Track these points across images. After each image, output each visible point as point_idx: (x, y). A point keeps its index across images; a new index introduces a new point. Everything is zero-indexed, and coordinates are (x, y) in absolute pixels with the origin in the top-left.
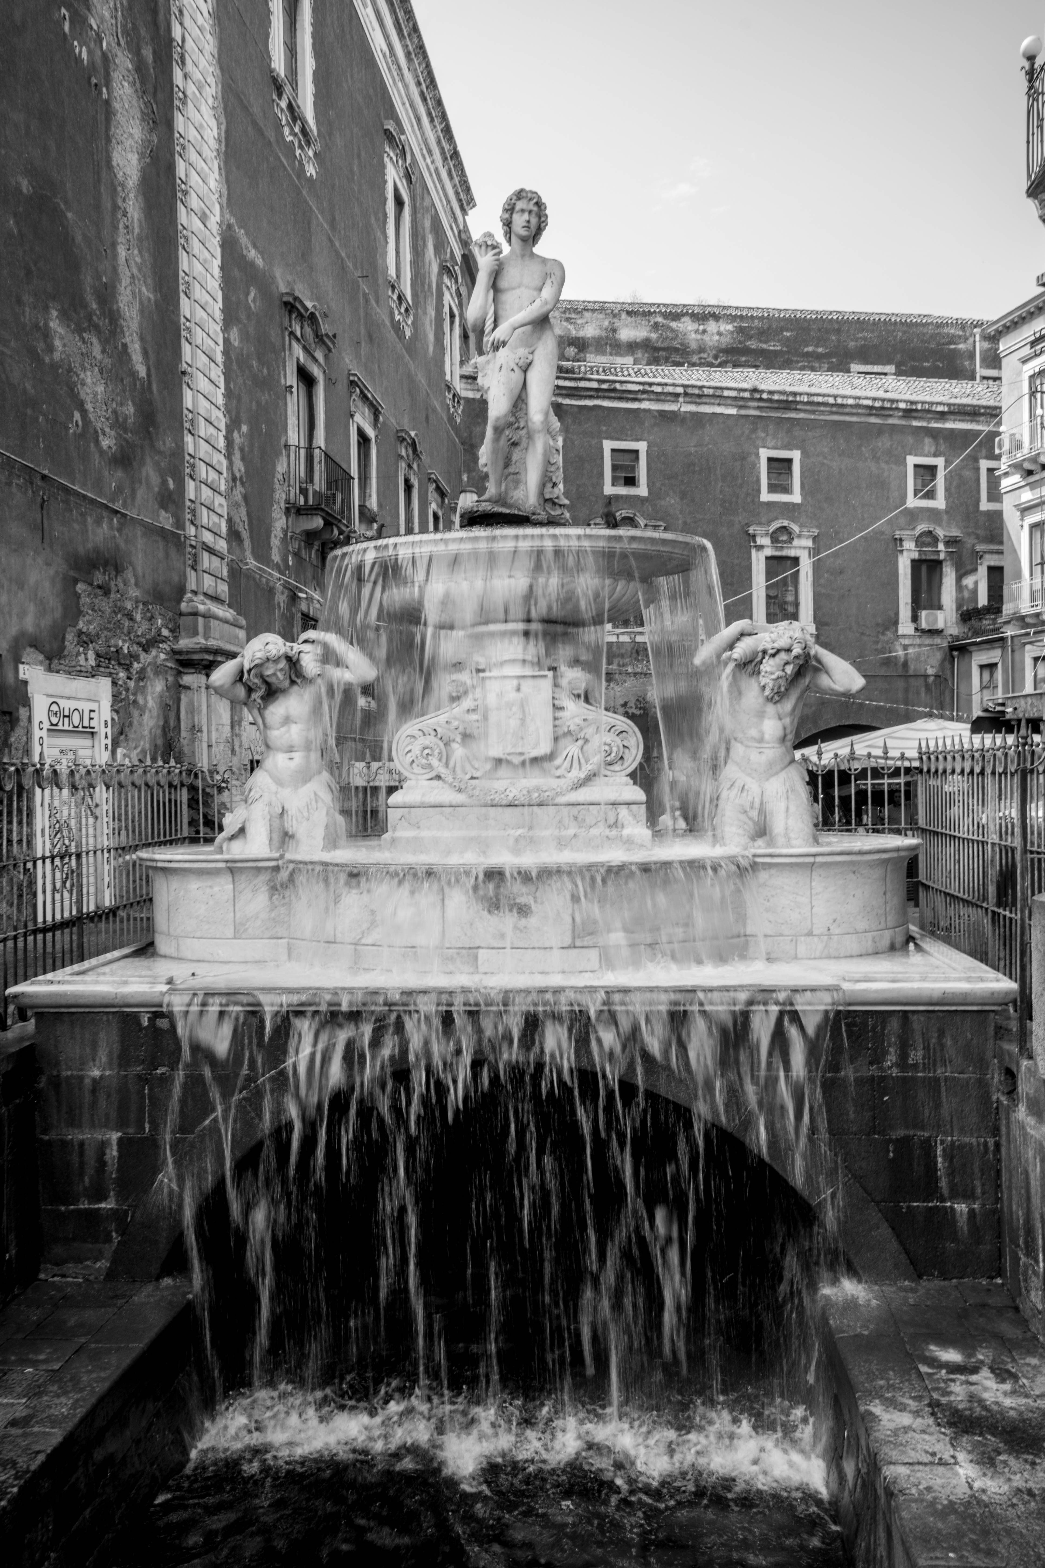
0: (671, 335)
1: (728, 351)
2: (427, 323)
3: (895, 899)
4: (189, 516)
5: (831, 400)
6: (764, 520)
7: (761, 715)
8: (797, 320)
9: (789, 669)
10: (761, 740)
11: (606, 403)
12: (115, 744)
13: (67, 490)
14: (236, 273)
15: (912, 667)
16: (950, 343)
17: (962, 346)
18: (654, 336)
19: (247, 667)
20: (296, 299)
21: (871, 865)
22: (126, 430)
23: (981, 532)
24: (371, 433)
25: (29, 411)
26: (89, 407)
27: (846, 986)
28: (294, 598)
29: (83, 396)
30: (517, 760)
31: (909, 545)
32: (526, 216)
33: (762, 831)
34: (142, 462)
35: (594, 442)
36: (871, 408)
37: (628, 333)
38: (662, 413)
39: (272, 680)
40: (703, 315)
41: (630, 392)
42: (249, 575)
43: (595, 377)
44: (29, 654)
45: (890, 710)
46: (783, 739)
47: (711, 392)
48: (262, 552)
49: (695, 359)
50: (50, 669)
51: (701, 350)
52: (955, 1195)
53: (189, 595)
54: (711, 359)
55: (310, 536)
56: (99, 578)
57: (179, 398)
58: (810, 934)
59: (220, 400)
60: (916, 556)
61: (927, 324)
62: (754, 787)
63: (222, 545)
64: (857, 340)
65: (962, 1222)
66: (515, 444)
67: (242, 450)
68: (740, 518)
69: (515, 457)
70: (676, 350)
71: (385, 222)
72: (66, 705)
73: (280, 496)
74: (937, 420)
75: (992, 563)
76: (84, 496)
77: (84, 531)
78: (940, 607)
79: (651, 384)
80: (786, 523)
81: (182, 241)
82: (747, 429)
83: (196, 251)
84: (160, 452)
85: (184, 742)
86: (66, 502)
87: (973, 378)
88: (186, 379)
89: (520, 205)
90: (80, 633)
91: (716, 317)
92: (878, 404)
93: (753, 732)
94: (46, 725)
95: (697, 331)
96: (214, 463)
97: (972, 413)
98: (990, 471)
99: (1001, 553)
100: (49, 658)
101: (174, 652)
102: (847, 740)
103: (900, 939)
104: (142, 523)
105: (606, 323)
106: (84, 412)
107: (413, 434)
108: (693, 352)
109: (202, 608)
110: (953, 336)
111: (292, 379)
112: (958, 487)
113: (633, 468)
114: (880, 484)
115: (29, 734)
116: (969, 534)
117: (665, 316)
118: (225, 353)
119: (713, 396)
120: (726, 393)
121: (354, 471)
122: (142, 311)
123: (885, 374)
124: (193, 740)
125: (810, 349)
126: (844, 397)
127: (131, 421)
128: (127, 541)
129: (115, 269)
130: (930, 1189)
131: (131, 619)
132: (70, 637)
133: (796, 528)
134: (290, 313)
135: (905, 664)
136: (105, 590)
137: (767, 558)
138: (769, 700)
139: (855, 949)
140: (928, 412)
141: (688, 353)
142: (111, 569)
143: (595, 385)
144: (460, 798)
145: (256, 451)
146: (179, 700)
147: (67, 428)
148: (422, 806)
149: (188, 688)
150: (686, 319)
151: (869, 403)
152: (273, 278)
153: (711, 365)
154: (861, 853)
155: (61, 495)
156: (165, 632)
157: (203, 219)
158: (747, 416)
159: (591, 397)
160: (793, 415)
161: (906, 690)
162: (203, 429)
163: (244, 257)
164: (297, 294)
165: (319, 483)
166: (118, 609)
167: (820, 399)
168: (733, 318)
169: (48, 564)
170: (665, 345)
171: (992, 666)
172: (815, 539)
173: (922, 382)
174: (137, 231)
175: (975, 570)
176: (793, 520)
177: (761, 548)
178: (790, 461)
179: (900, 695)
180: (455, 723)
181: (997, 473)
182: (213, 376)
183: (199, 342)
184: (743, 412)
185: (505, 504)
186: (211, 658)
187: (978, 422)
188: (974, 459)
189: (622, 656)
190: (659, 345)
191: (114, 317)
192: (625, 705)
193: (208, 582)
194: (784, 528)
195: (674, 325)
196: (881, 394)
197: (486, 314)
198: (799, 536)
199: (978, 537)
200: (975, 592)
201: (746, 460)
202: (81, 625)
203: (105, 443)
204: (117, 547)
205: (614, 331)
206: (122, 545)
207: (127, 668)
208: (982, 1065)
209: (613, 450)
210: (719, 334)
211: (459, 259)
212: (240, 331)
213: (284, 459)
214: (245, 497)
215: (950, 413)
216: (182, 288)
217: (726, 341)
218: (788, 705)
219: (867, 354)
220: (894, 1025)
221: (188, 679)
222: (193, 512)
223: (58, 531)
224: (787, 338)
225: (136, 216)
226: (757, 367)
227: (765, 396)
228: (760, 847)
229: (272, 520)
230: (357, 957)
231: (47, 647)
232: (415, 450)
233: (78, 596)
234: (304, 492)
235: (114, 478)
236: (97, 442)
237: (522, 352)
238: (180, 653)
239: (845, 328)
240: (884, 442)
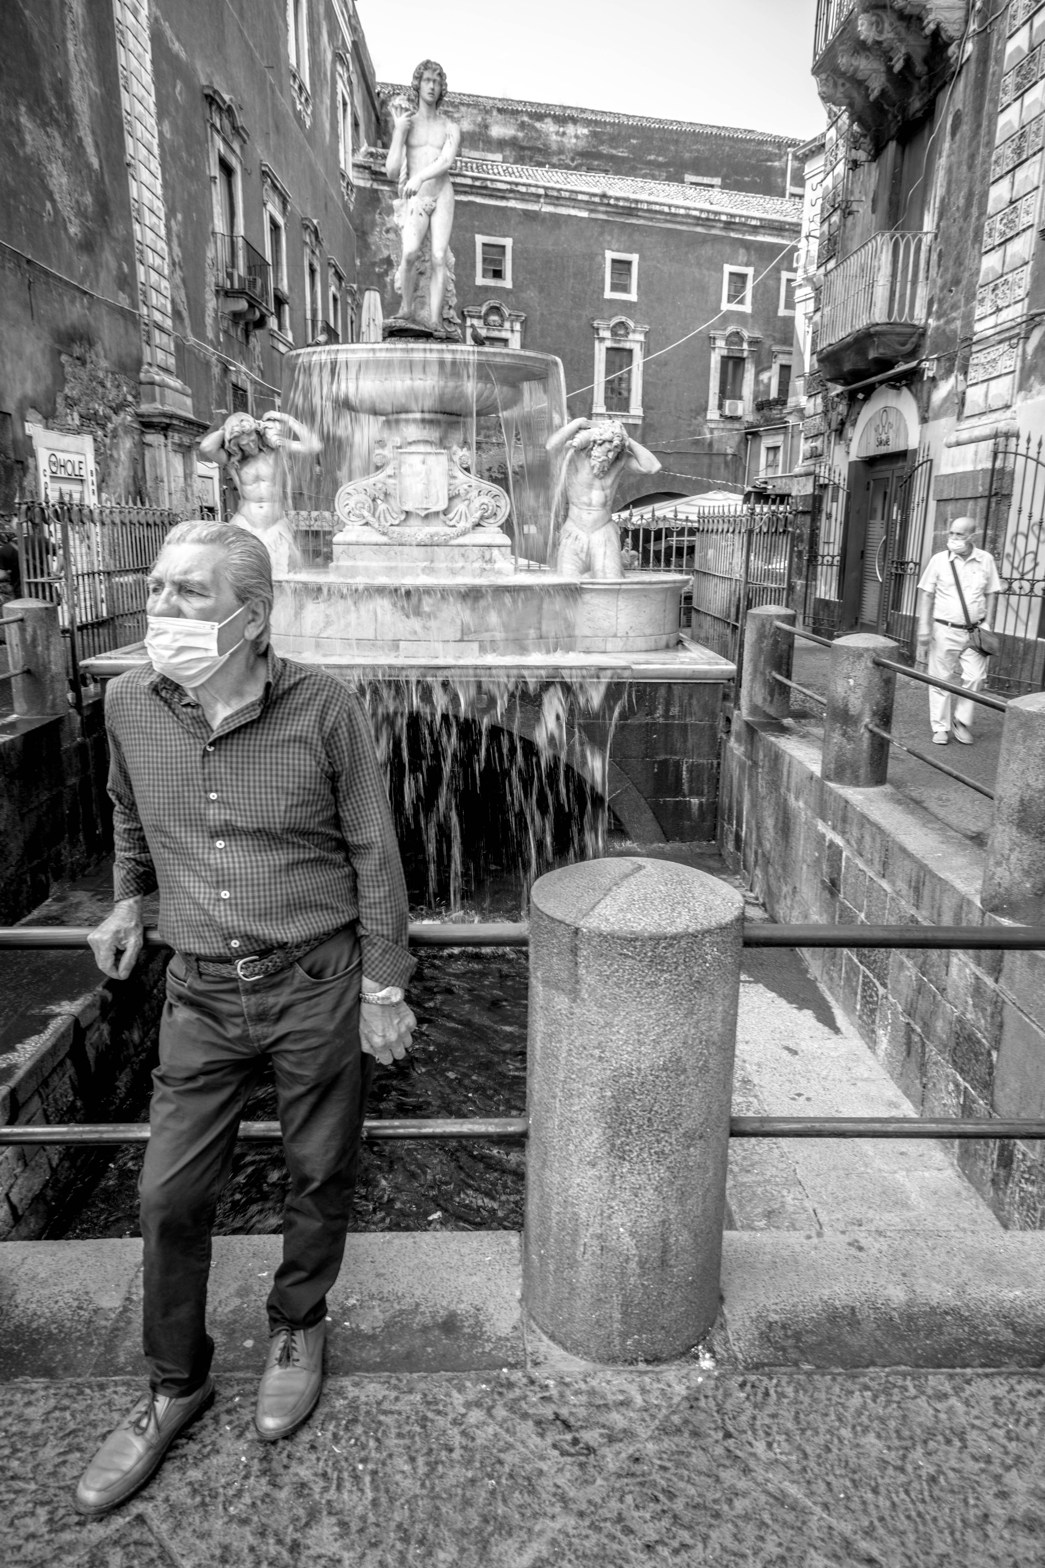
0: (535, 135)
1: (584, 154)
2: (324, 111)
3: (672, 616)
4: (141, 297)
5: (666, 209)
6: (606, 315)
7: (590, 486)
8: (643, 128)
9: (611, 455)
10: (590, 505)
11: (479, 200)
12: (100, 490)
13: (46, 273)
14: (165, 66)
15: (715, 447)
16: (768, 160)
17: (777, 164)
18: (520, 135)
19: (228, 437)
20: (215, 92)
21: (657, 591)
22: (87, 218)
23: (777, 335)
24: (281, 221)
25: (12, 202)
26: (57, 197)
27: (634, 667)
28: (226, 370)
29: (51, 187)
30: (423, 513)
31: (721, 343)
32: (431, 85)
33: (587, 568)
34: (102, 249)
35: (468, 236)
36: (699, 218)
37: (499, 130)
38: (526, 212)
39: (245, 448)
40: (564, 117)
41: (499, 190)
42: (190, 350)
43: (470, 173)
44: (31, 414)
45: (696, 481)
46: (604, 505)
47: (567, 195)
48: (199, 330)
49: (555, 160)
50: (47, 427)
51: (561, 152)
52: (692, 793)
53: (146, 367)
54: (568, 161)
55: (236, 316)
56: (77, 350)
57: (126, 188)
58: (615, 636)
59: (159, 191)
60: (725, 353)
61: (750, 140)
62: (583, 536)
63: (168, 323)
64: (691, 151)
65: (695, 809)
66: (421, 273)
67: (178, 237)
68: (587, 313)
69: (422, 284)
70: (539, 150)
71: (285, 10)
72: (62, 457)
73: (211, 279)
74: (750, 234)
75: (784, 362)
76: (60, 279)
77: (63, 310)
78: (741, 398)
79: (517, 184)
80: (623, 319)
81: (118, 35)
82: (597, 230)
83: (131, 46)
84: (115, 239)
85: (150, 490)
86: (47, 283)
87: (783, 195)
88: (131, 170)
89: (427, 74)
90: (67, 397)
91: (574, 121)
92: (704, 215)
93: (585, 499)
94: (48, 473)
95: (557, 133)
96: (158, 249)
97: (778, 228)
98: (789, 281)
99: (790, 353)
100: (46, 418)
101: (138, 415)
102: (649, 508)
103: (673, 642)
104: (105, 303)
105: (479, 119)
106: (53, 202)
107: (315, 221)
108: (554, 153)
109: (157, 378)
110: (771, 154)
111: (215, 170)
112: (763, 294)
113: (500, 262)
114: (701, 289)
115: (36, 479)
116: (767, 336)
117: (531, 115)
118: (161, 145)
119: (569, 199)
120: (580, 197)
121: (268, 257)
122: (91, 106)
123: (712, 186)
124: (157, 489)
125: (652, 157)
126: (677, 207)
127: (90, 209)
128: (95, 319)
129: (67, 65)
130: (677, 789)
131: (104, 386)
132: (59, 400)
133: (631, 324)
134: (211, 105)
135: (711, 445)
136: (82, 360)
137: (608, 349)
138: (597, 476)
139: (644, 646)
140: (744, 226)
141: (549, 154)
142: (85, 342)
143: (469, 182)
144: (384, 539)
145: (190, 237)
146: (143, 455)
147: (42, 217)
148: (357, 544)
149: (150, 445)
150: (548, 120)
151: (697, 213)
152: (194, 70)
153: (568, 167)
154: (650, 583)
155: (43, 278)
156: (130, 398)
157: (135, 13)
158: (596, 220)
159: (465, 193)
160: (634, 221)
161: (710, 466)
162: (149, 219)
163: (169, 50)
164: (216, 87)
165: (241, 268)
166: (93, 378)
167: (657, 208)
168: (588, 123)
169: (38, 338)
170: (530, 144)
171: (776, 448)
172: (646, 334)
173: (741, 197)
174: (81, 26)
175: (770, 367)
176: (630, 317)
177: (602, 340)
178: (629, 263)
179: (705, 470)
180: (379, 485)
181: (793, 284)
182: (152, 168)
183: (139, 135)
184: (593, 216)
185: (414, 321)
186: (167, 421)
187: (783, 237)
188: (777, 270)
189: (488, 428)
190: (525, 144)
191: (69, 111)
192: (489, 470)
193: (160, 355)
194: (622, 323)
195: (538, 125)
196: (707, 206)
197: (400, 165)
198: (634, 331)
199: (774, 339)
200: (768, 386)
201: (593, 258)
202: (67, 391)
203: (73, 230)
204: (89, 324)
205: (486, 127)
206: (92, 322)
207: (103, 427)
208: (713, 716)
209: (484, 245)
210: (577, 137)
211: (349, 45)
212: (171, 123)
213: (212, 245)
214: (184, 280)
215: (762, 227)
216: (122, 82)
217: (582, 144)
218: (609, 481)
219: (700, 166)
220: (662, 691)
221: (150, 438)
222: (144, 293)
223: (43, 309)
224: (634, 146)
225: (80, 12)
226: (606, 172)
227: (612, 202)
228: (586, 578)
229: (205, 301)
230: (318, 645)
231: (44, 409)
232: (317, 237)
233: (62, 366)
234: (230, 276)
235: (81, 262)
236: (66, 230)
237: (428, 200)
238: (142, 416)
239: (682, 139)
240: (707, 251)
